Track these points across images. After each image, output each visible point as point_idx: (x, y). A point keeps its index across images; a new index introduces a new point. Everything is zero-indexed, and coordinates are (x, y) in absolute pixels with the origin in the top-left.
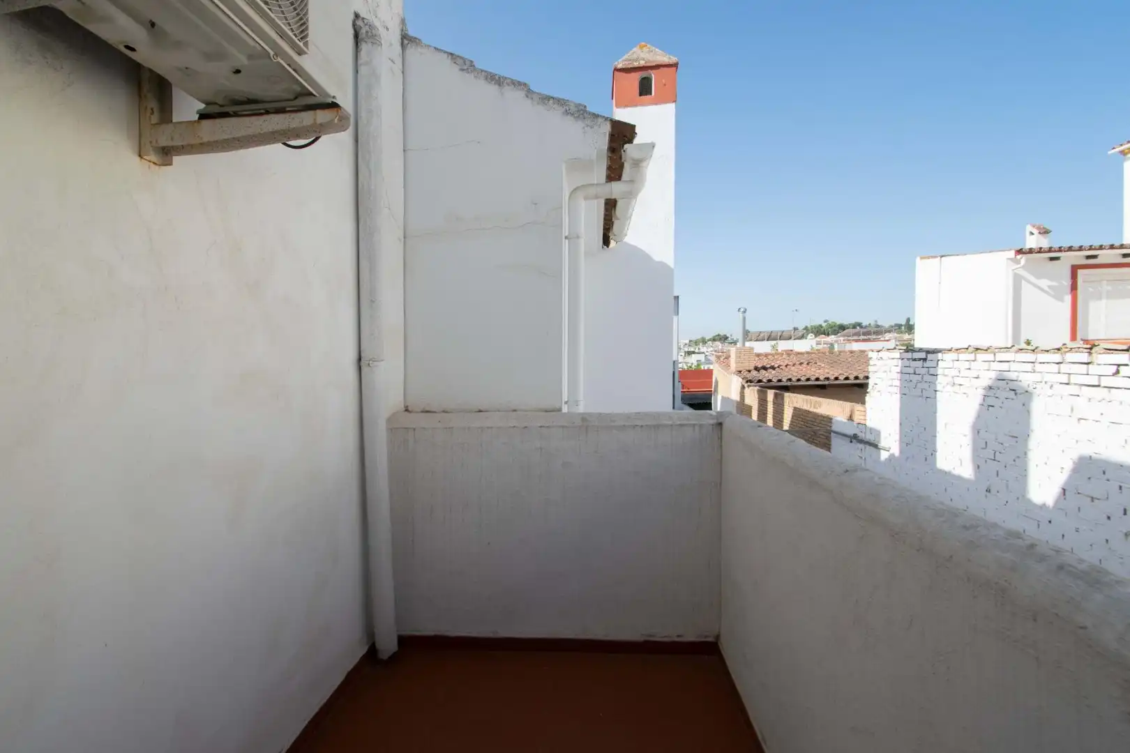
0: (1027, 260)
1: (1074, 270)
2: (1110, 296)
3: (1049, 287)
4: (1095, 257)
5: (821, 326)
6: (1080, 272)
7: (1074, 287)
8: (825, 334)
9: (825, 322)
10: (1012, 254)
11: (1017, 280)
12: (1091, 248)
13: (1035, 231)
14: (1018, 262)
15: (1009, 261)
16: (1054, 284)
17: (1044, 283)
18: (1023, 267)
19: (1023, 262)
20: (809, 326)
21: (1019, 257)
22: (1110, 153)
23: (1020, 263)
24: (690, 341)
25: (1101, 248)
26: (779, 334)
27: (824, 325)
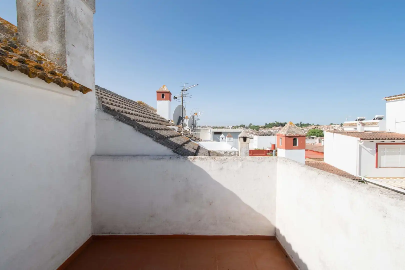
0: (364, 142)
1: (377, 144)
2: (388, 154)
3: (371, 151)
4: (384, 141)
5: (274, 123)
6: (379, 145)
7: (377, 151)
8: (275, 126)
9: (276, 122)
10: (359, 139)
11: (361, 147)
12: (383, 139)
13: (360, 124)
14: (361, 142)
15: (358, 141)
16: (372, 149)
17: (369, 149)
18: (363, 144)
19: (363, 143)
20: (270, 123)
21: (362, 141)
22: (382, 99)
23: (362, 143)
24: (233, 127)
25: (385, 139)
26: (267, 134)
27: (275, 123)
